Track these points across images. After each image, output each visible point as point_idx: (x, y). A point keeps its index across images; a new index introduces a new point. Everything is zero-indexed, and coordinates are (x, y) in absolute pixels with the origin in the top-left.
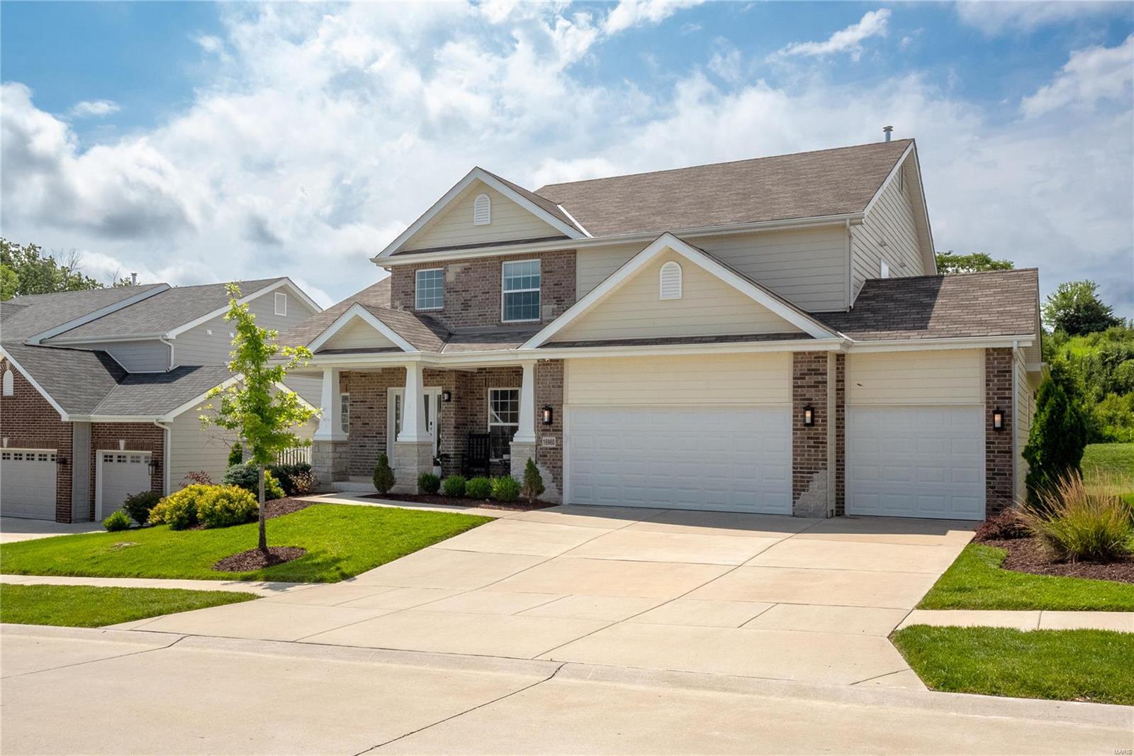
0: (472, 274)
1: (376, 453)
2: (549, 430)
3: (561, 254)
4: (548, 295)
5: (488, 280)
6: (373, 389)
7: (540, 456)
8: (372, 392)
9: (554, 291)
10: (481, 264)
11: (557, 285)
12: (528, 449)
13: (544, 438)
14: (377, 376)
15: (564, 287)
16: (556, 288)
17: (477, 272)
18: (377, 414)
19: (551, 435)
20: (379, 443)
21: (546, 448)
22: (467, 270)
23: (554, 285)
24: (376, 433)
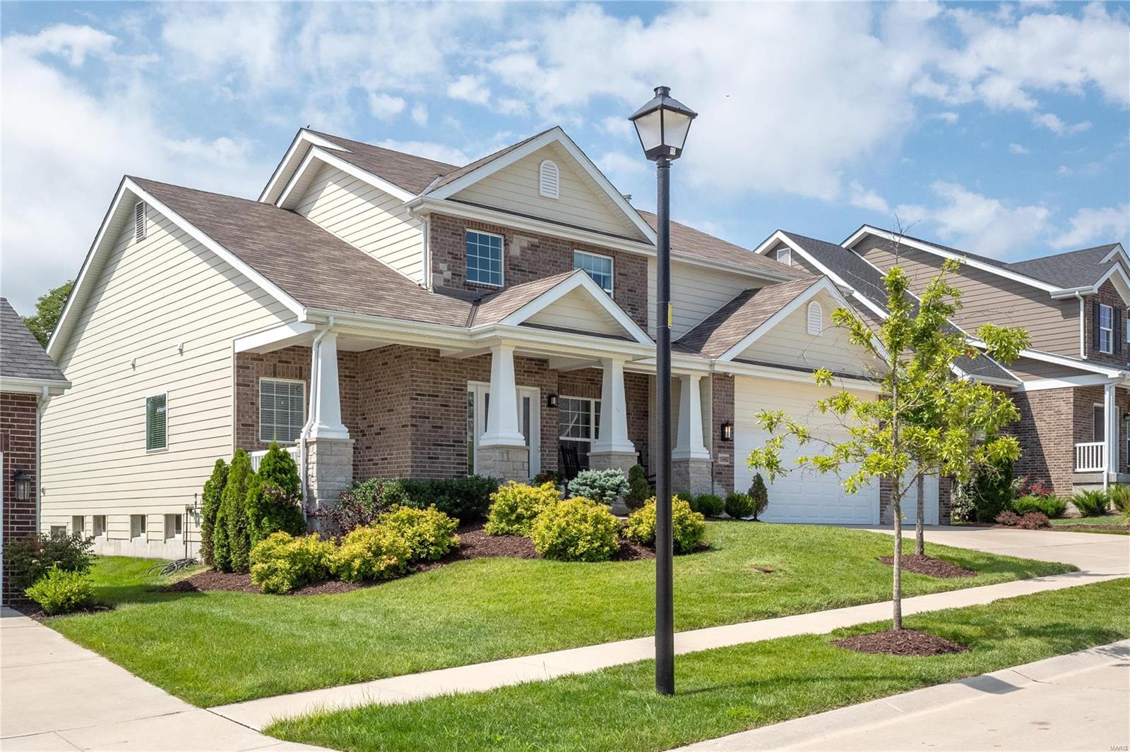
0: (540, 254)
1: (454, 468)
2: (724, 447)
3: (635, 259)
4: (623, 300)
5: (560, 266)
6: (449, 380)
7: (717, 473)
8: (446, 384)
9: (628, 297)
10: (551, 245)
11: (632, 291)
12: (705, 466)
13: (720, 455)
14: (454, 363)
15: (637, 295)
16: (631, 295)
17: (546, 253)
18: (454, 415)
19: (725, 452)
20: (457, 455)
21: (721, 466)
22: (534, 247)
23: (629, 290)
24: (454, 442)
